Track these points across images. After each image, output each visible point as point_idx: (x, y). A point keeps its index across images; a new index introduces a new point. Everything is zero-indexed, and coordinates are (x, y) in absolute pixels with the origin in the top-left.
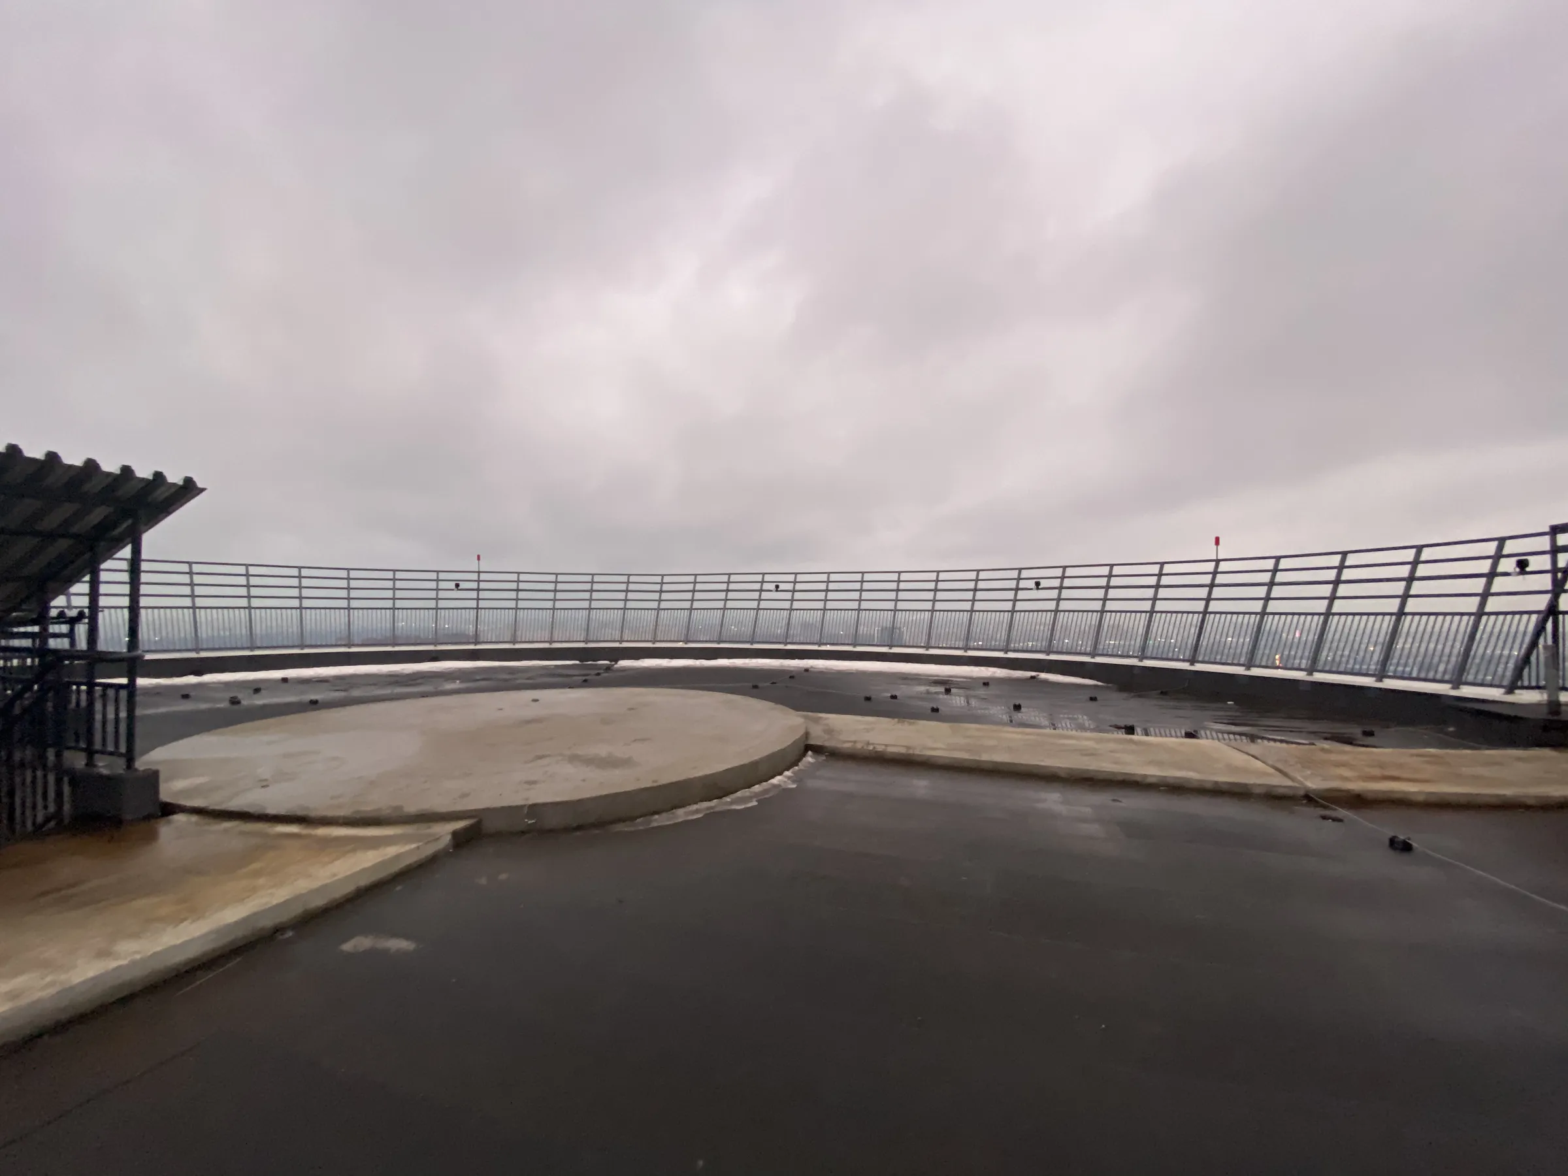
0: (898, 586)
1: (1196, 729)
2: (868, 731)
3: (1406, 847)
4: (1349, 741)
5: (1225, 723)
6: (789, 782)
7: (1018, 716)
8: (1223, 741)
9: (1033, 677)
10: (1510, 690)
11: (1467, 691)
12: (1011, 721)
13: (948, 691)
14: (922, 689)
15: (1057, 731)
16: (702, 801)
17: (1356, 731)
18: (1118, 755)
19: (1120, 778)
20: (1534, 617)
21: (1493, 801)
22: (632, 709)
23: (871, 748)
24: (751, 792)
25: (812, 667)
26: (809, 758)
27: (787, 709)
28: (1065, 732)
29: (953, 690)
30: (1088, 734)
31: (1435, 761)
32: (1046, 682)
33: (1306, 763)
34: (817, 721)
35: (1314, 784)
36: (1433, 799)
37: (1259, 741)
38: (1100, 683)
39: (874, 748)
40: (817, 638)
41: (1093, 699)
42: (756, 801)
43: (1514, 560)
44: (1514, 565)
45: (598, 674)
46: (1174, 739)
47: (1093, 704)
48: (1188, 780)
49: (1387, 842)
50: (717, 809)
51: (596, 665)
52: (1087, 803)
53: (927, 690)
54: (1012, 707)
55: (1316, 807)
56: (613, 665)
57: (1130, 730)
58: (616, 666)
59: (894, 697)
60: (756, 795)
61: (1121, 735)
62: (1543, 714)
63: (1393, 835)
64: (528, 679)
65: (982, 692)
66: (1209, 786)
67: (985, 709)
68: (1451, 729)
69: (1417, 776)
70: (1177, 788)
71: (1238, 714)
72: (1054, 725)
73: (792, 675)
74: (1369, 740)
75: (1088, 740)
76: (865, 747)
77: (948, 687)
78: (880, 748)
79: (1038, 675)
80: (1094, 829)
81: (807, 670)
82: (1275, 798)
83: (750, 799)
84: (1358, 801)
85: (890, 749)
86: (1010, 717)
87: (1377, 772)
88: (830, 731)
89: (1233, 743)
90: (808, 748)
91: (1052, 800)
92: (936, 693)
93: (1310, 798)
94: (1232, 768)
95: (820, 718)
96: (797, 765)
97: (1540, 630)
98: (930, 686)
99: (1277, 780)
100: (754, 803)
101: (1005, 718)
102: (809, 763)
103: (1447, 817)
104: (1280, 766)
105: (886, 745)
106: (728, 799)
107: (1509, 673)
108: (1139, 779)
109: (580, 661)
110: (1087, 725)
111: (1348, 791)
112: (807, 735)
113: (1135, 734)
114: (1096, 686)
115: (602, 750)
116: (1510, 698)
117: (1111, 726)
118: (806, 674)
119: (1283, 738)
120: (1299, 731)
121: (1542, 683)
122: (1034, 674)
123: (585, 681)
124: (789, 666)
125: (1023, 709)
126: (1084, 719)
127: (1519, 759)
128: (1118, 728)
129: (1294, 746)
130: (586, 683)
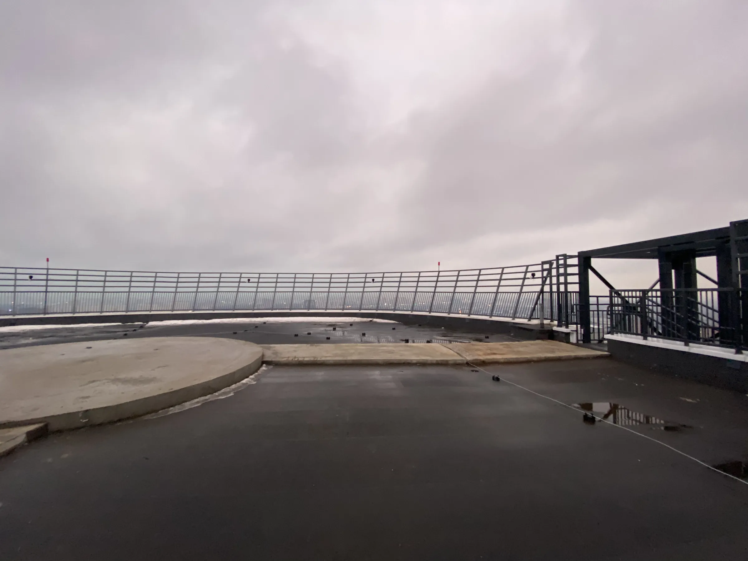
0: (313, 280)
1: (431, 339)
2: (295, 351)
3: (497, 379)
4: (480, 340)
5: (440, 336)
6: (252, 381)
7: (364, 338)
8: (440, 343)
9: (371, 321)
10: (530, 320)
11: (517, 321)
12: (362, 341)
13: (334, 329)
14: (323, 329)
15: (381, 344)
16: (200, 397)
17: (483, 336)
18: (402, 352)
19: (403, 362)
20: (537, 294)
21: (524, 360)
22: (157, 349)
23: (296, 359)
24: (230, 389)
25: (267, 321)
26: (264, 368)
27: (252, 343)
28: (383, 344)
29: (337, 329)
30: (390, 344)
31: (508, 347)
32: (376, 323)
33: (467, 350)
34: (269, 348)
35: (469, 358)
36: (506, 360)
37: (453, 342)
38: (396, 322)
39: (298, 359)
40: (271, 306)
41: (394, 329)
42: (234, 393)
43: (531, 273)
44: (531, 275)
45: (135, 330)
46: (423, 344)
47: (394, 331)
48: (427, 360)
49: (492, 378)
50: (211, 400)
51: (134, 325)
52: (390, 374)
53: (325, 329)
54: (362, 335)
55: (470, 367)
56: (145, 325)
57: (407, 341)
58: (147, 325)
59: (309, 334)
60: (233, 390)
61: (404, 344)
62: (539, 328)
63: (494, 375)
64: (83, 335)
65: (349, 329)
66: (435, 362)
67: (351, 336)
68: (512, 334)
69: (501, 353)
70: (423, 364)
71: (445, 332)
72: (379, 341)
73: (256, 326)
74: (487, 340)
75: (391, 346)
76: (293, 360)
77: (335, 327)
78: (300, 359)
79: (373, 320)
80: (392, 385)
81: (265, 323)
82: (457, 365)
83: (229, 392)
84: (483, 363)
85: (306, 359)
86: (361, 339)
87: (489, 352)
88: (276, 353)
89: (444, 344)
90: (263, 362)
91: (376, 374)
92: (329, 330)
93: (468, 364)
94: (442, 354)
95: (271, 347)
96: (257, 372)
97: (538, 298)
98: (326, 327)
99: (458, 358)
100: (232, 394)
101: (359, 340)
102: (264, 370)
103: (511, 367)
104: (458, 352)
105: (304, 357)
106: (217, 394)
107: (529, 313)
108: (409, 361)
109: (122, 323)
110: (392, 341)
111: (480, 360)
112: (263, 356)
113: (409, 342)
114: (395, 323)
115: (136, 375)
116: (529, 323)
117: (400, 340)
118: (265, 325)
119: (461, 341)
120: (465, 338)
121: (539, 317)
122: (371, 319)
123: (126, 335)
124: (255, 321)
125: (366, 335)
126: (390, 338)
127: (532, 344)
128: (403, 340)
129: (464, 344)
130: (126, 336)
